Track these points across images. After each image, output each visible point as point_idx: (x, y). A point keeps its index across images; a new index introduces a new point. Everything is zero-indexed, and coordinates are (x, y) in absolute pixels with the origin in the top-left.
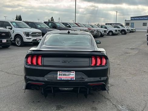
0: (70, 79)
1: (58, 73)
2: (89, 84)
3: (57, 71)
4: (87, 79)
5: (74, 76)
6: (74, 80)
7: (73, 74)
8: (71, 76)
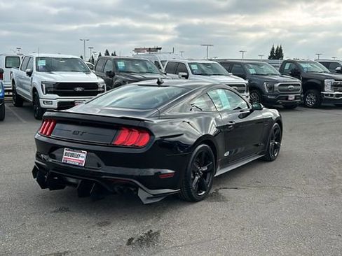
0: (77, 164)
1: (65, 151)
2: (104, 177)
3: (64, 147)
4: (104, 169)
5: (83, 159)
6: (82, 167)
7: (84, 155)
8: (80, 159)
